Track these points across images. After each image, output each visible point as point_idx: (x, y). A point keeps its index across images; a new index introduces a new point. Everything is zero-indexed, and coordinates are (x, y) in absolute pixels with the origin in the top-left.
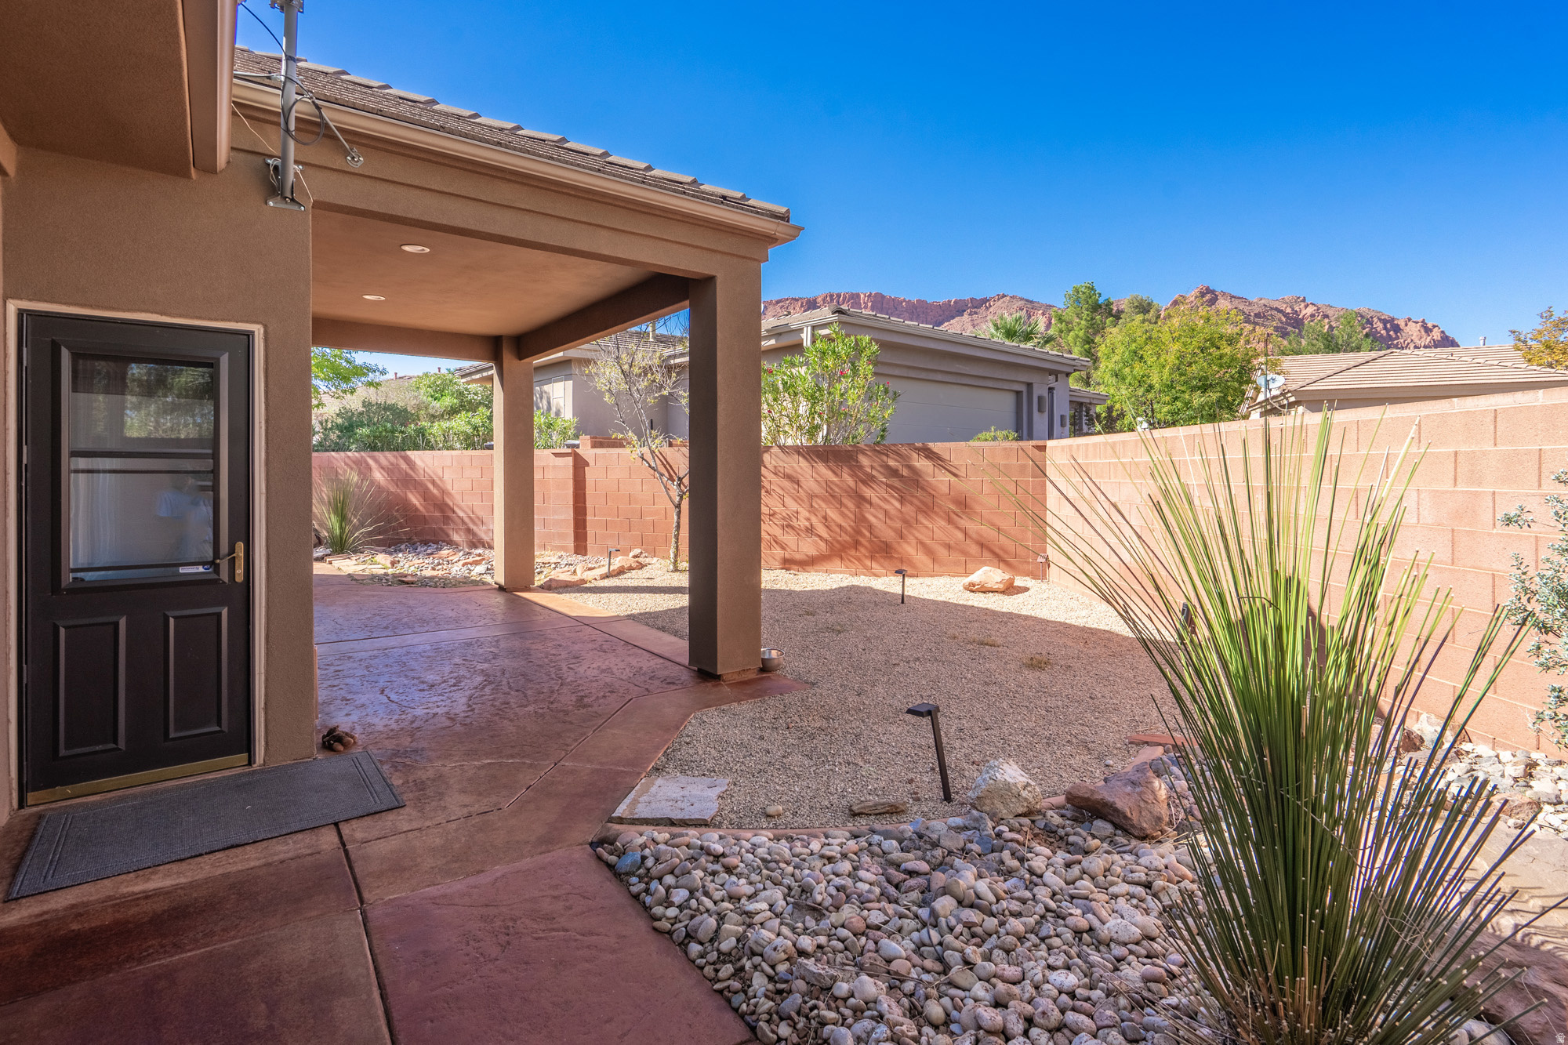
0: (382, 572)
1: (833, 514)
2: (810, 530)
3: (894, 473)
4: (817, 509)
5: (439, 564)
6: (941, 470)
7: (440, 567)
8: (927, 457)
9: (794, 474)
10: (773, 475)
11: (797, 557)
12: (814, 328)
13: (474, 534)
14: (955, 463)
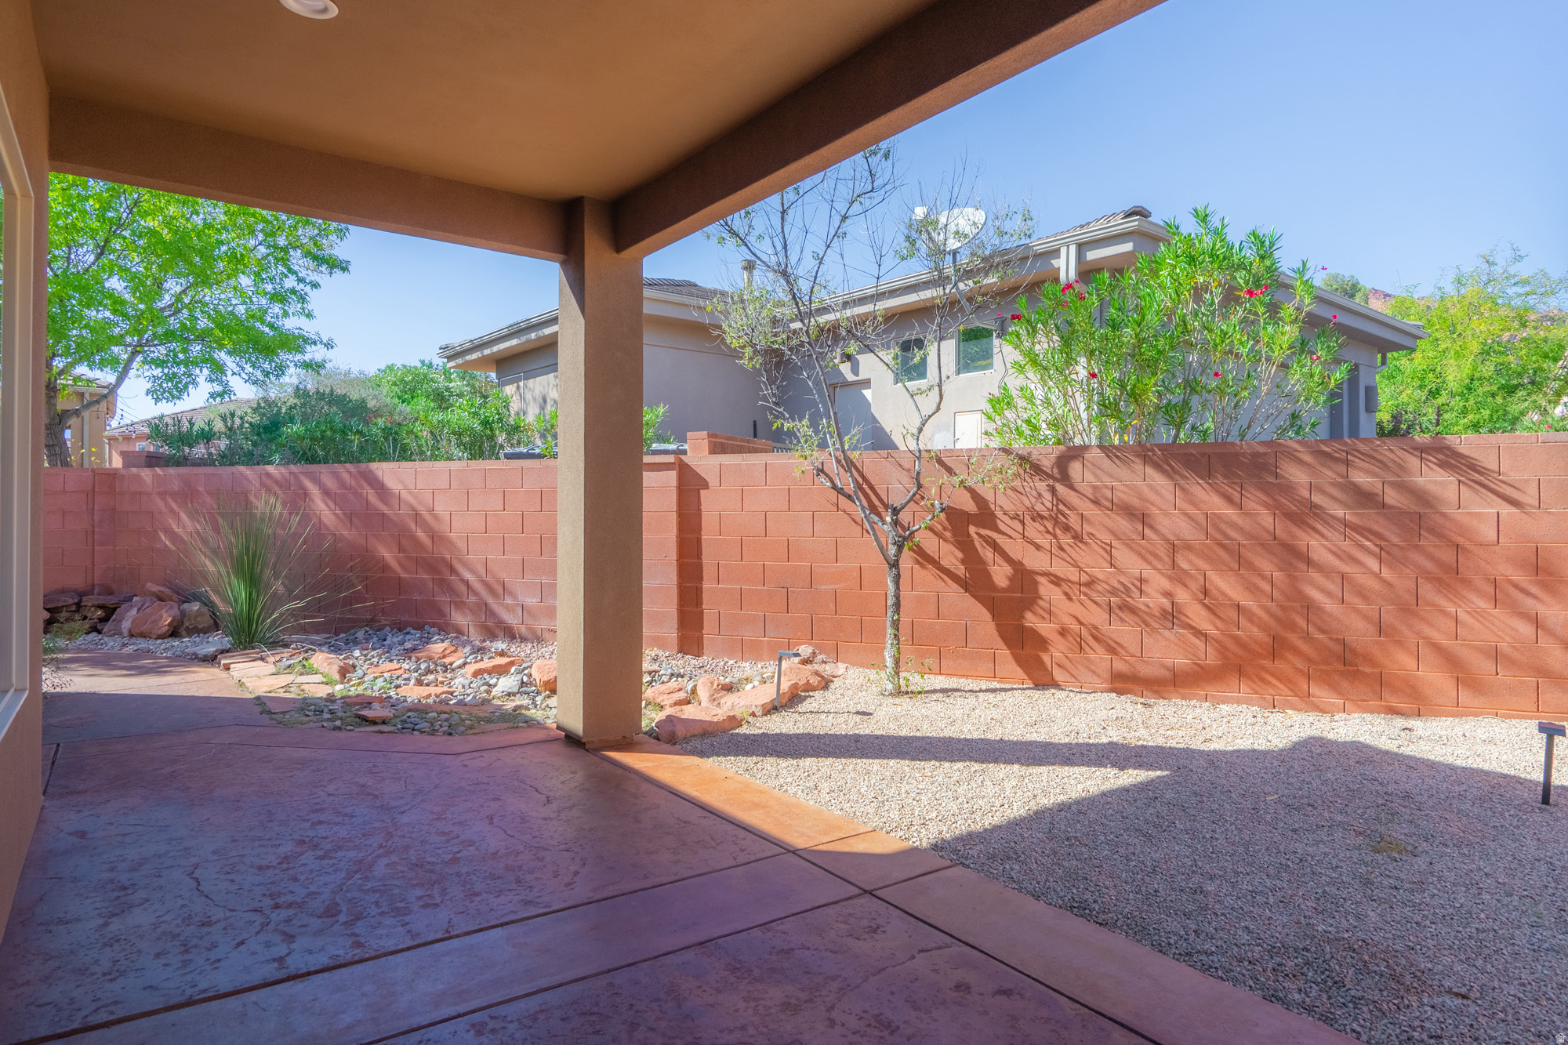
0: (322, 692)
1: (1226, 585)
2: (1172, 616)
3: (1365, 498)
4: (1185, 572)
5: (428, 671)
6: (1476, 492)
7: (431, 677)
8: (1443, 465)
9: (1135, 501)
10: (1092, 506)
11: (1144, 670)
12: (1081, 247)
13: (490, 613)
14: (1513, 476)
